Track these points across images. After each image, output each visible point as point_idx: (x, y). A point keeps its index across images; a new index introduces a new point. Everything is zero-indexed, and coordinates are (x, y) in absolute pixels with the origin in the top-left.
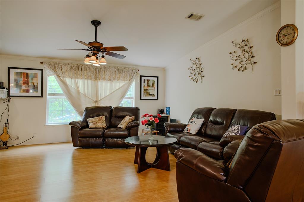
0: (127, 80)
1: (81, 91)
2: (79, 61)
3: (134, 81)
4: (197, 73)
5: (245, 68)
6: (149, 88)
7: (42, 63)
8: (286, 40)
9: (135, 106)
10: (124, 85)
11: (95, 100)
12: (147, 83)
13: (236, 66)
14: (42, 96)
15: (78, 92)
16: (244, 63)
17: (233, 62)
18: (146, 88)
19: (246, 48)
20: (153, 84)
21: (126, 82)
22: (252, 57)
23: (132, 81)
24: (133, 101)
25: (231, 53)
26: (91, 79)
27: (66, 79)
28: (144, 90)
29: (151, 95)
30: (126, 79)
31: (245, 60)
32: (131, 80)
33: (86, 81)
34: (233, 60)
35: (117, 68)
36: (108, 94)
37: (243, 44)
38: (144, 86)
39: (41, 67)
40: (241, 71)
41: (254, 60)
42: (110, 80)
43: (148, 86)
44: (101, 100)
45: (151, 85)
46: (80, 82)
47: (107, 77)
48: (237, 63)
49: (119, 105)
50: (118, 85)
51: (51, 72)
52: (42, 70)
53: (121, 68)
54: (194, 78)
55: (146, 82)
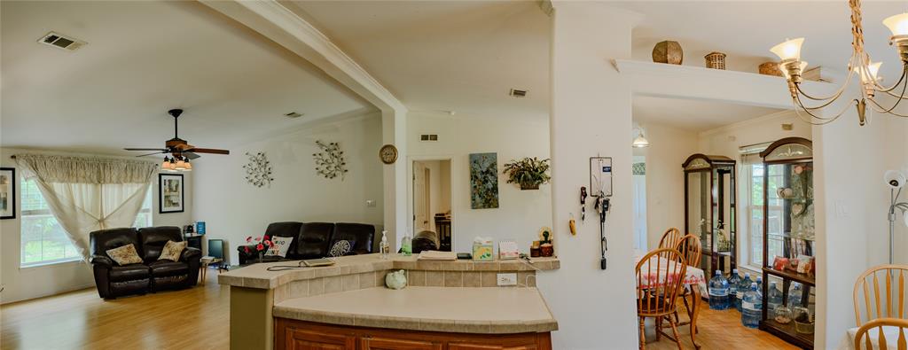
0: (142, 182)
1: (78, 204)
2: (72, 152)
3: (151, 183)
4: (261, 174)
5: (335, 175)
6: (173, 193)
7: (13, 157)
8: (387, 151)
9: (154, 224)
10: (138, 191)
11: (99, 218)
12: (169, 186)
13: (322, 172)
14: (14, 217)
15: (73, 206)
16: (333, 168)
17: (319, 166)
18: (168, 194)
19: (335, 153)
20: (177, 186)
21: (141, 185)
22: (343, 164)
23: (149, 182)
24: (147, 216)
25: (315, 155)
26: (92, 182)
27: (55, 184)
28: (166, 197)
29: (174, 204)
30: (140, 180)
31: (333, 165)
32: (147, 180)
33: (84, 186)
34: (317, 163)
35: (128, 162)
36: (116, 207)
37: (331, 147)
38: (165, 191)
39: (12, 164)
40: (329, 178)
41: (344, 167)
42: (119, 182)
43: (171, 189)
44: (107, 217)
45: (174, 189)
46: (75, 187)
47: (114, 178)
48: (323, 168)
49: (132, 225)
50: (130, 189)
51: (30, 172)
52: (13, 170)
53: (134, 162)
54: (255, 180)
55: (167, 183)
